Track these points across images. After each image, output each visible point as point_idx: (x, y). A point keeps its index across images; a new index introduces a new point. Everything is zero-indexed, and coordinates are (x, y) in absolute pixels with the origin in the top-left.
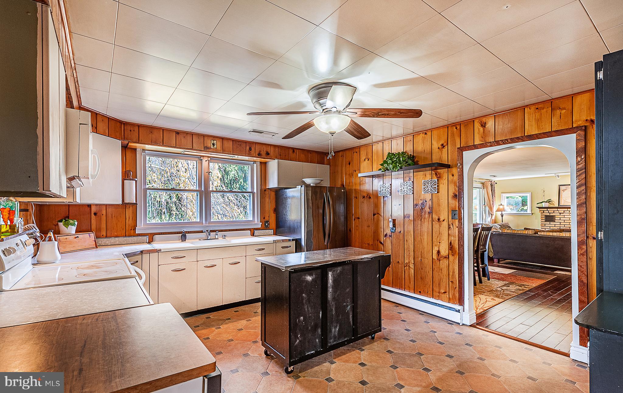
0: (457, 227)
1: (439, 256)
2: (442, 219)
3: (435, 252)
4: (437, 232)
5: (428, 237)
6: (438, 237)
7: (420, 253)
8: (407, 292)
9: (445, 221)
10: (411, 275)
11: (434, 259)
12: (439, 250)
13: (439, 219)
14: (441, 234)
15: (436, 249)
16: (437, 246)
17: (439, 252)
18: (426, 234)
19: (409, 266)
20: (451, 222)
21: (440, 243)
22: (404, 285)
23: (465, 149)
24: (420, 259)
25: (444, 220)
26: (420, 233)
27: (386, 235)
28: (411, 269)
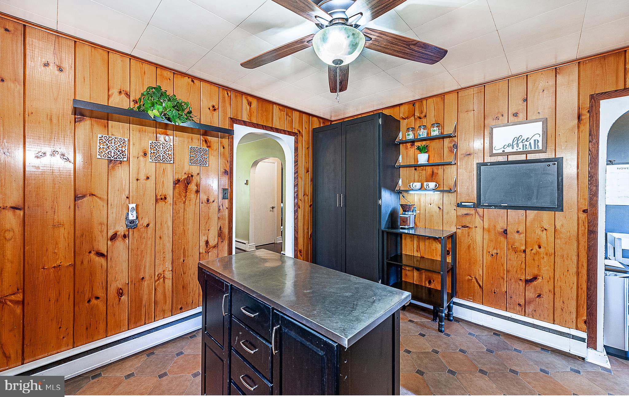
0: (227, 208)
1: (207, 248)
2: (211, 200)
3: (203, 244)
4: (206, 217)
5: (194, 224)
6: (207, 222)
7: (182, 251)
8: (160, 321)
9: (215, 201)
10: (167, 290)
11: (202, 253)
12: (207, 240)
13: (208, 200)
14: (210, 219)
15: (203, 239)
16: (205, 236)
17: (207, 242)
18: (191, 221)
19: (164, 277)
20: (221, 203)
21: (208, 230)
22: (154, 313)
23: (236, 122)
24: (182, 260)
25: (213, 201)
26: (182, 221)
27: (114, 237)
28: (166, 281)
